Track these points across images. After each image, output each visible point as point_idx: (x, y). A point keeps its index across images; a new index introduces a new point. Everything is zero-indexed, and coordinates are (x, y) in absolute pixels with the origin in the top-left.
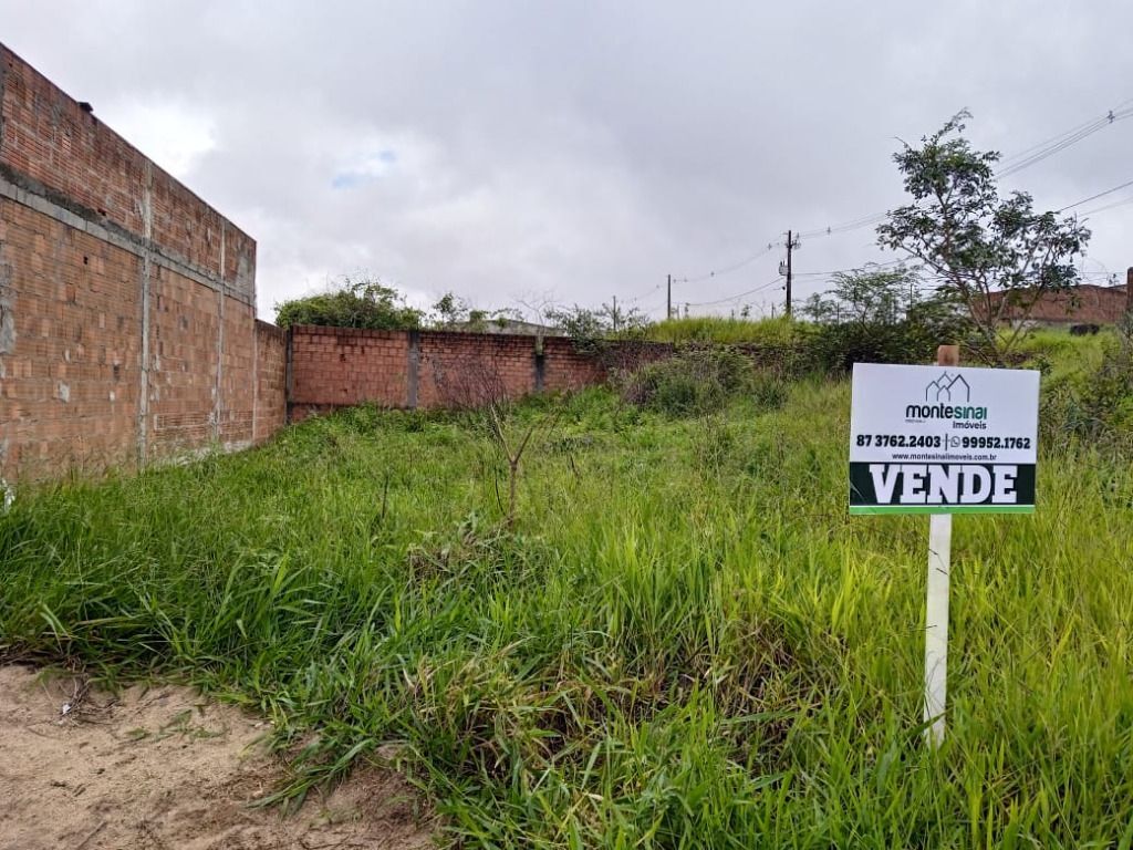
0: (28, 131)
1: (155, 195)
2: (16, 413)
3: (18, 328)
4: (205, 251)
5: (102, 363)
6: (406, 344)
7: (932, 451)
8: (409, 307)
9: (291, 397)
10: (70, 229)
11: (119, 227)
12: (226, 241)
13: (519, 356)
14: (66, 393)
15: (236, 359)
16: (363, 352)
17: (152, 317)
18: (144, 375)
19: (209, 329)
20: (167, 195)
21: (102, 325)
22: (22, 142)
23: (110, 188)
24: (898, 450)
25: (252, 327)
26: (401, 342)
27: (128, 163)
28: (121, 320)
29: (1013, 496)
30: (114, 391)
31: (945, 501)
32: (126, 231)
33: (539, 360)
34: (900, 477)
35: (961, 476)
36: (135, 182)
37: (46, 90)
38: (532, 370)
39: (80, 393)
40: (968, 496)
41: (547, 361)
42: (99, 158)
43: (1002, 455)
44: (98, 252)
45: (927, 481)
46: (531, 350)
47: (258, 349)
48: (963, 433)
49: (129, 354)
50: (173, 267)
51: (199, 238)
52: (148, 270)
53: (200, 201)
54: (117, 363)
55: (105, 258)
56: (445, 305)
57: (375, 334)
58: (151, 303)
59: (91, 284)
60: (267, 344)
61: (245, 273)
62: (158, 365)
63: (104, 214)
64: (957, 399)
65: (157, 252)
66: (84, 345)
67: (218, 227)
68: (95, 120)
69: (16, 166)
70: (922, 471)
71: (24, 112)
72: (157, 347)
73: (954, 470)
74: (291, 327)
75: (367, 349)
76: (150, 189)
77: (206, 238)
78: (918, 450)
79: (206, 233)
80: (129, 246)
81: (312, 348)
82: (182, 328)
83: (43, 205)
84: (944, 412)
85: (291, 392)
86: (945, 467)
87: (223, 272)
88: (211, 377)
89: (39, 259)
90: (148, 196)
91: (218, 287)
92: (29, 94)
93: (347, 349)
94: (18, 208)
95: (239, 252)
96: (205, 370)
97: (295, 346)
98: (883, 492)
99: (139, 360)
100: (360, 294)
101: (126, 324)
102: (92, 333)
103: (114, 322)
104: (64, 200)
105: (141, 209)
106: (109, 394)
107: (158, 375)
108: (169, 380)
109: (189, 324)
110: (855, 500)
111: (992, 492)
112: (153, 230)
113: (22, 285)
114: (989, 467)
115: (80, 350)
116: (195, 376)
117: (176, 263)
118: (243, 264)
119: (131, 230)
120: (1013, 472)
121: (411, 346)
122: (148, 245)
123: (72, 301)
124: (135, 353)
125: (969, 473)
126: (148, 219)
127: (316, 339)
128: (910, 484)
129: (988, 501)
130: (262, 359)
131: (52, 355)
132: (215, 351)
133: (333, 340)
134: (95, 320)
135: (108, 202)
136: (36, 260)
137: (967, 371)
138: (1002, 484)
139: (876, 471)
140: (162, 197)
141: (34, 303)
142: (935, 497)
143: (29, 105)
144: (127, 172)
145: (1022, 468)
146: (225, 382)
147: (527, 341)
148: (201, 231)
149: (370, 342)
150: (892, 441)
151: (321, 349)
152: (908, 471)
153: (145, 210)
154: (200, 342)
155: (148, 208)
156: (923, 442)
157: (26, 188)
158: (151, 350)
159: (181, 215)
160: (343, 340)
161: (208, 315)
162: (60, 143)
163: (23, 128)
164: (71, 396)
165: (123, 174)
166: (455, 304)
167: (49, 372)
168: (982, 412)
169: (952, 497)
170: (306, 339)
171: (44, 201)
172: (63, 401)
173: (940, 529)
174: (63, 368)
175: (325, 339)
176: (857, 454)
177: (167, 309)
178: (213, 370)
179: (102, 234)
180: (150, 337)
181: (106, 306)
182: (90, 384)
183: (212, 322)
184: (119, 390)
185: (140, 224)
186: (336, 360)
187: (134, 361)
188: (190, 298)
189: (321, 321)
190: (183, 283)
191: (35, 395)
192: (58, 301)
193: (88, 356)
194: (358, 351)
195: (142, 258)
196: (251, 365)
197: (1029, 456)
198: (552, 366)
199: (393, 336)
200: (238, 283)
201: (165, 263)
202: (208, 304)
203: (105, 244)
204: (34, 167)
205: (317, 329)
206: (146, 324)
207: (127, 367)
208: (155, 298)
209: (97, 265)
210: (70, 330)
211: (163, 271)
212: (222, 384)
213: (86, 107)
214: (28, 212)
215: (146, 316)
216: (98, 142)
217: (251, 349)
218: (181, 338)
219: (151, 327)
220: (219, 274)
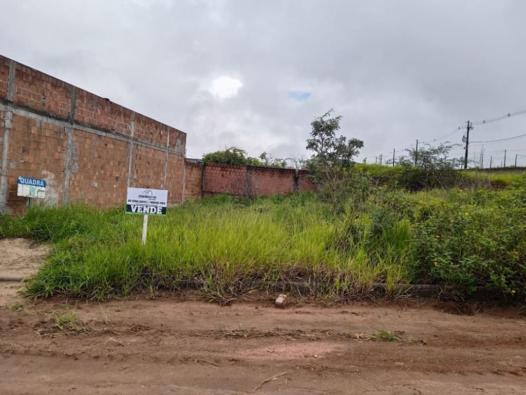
0: (85, 109)
1: (136, 122)
2: (77, 189)
3: (79, 166)
4: (159, 138)
5: (111, 175)
6: (246, 171)
7: (144, 203)
8: (249, 156)
9: (204, 189)
10: (99, 136)
11: (120, 134)
12: (170, 134)
13: (288, 177)
14: (96, 185)
15: (174, 175)
16: (230, 173)
17: (133, 161)
18: (129, 180)
19: (160, 165)
20: (142, 122)
21: (112, 164)
22: (82, 113)
23: (117, 122)
24: (137, 203)
25: (183, 163)
26: (244, 170)
27: (125, 114)
28: (119, 163)
29: (161, 213)
30: (115, 184)
31: (146, 213)
32: (123, 135)
33: (296, 179)
34: (137, 208)
35: (150, 209)
36: (128, 119)
37: (91, 96)
38: (293, 183)
39: (102, 185)
40: (151, 211)
41: (299, 180)
42: (112, 114)
43: (159, 205)
44: (111, 142)
45: (143, 209)
46: (293, 175)
47: (186, 171)
48: (151, 201)
49: (122, 173)
50: (143, 145)
51: (156, 135)
52: (132, 147)
53: (157, 122)
54: (117, 176)
55: (114, 144)
56: (263, 156)
57: (235, 167)
58: (133, 157)
59: (107, 152)
60: (192, 169)
61: (180, 146)
62: (135, 177)
63: (114, 130)
64: (150, 194)
65: (136, 140)
66: (104, 171)
67: (166, 130)
68: (111, 102)
69: (80, 120)
70: (142, 207)
71: (83, 104)
72: (135, 171)
73: (148, 208)
74: (205, 163)
75: (231, 173)
76: (134, 121)
77: (160, 134)
78: (141, 203)
79: (160, 132)
80: (125, 140)
81: (212, 171)
82: (147, 165)
83: (90, 130)
84: (146, 197)
85: (204, 187)
86: (147, 207)
87: (168, 145)
88: (161, 181)
89: (88, 146)
90: (133, 123)
91: (166, 151)
92: (85, 99)
93: (225, 172)
94: (80, 131)
95: (177, 138)
96: (157, 178)
97: (206, 170)
98: (134, 210)
99: (127, 175)
100: (231, 151)
101: (122, 164)
102: (107, 167)
103: (117, 163)
104: (98, 128)
105: (130, 128)
106: (113, 186)
107: (135, 180)
108: (140, 182)
109: (151, 163)
110: (127, 211)
111: (157, 211)
112: (134, 133)
113: (81, 153)
114: (156, 207)
115: (103, 172)
116: (152, 181)
117: (145, 144)
118: (179, 141)
119: (125, 134)
120: (161, 208)
121: (247, 172)
122: (132, 138)
123: (99, 157)
124: (125, 173)
125: (152, 208)
126: (133, 131)
127: (214, 168)
128: (139, 209)
129: (156, 213)
130: (189, 175)
131: (91, 173)
132: (163, 172)
133: (220, 169)
134: (108, 163)
135: (116, 126)
136: (87, 146)
137: (152, 190)
138: (159, 210)
139: (132, 207)
140: (140, 123)
141: (85, 159)
142: (144, 212)
143: (85, 102)
144: (124, 117)
145: (163, 208)
146: (168, 183)
147: (292, 171)
148: (157, 132)
149: (232, 170)
150: (136, 201)
151: (215, 171)
152: (139, 207)
153: (131, 128)
154: (156, 169)
155: (133, 127)
156: (142, 202)
157: (83, 126)
158: (132, 171)
159: (149, 127)
160: (223, 169)
161: (160, 161)
162: (97, 111)
163: (82, 109)
164: (98, 185)
165: (122, 117)
166: (267, 156)
167: (90, 178)
168: (155, 197)
169: (148, 212)
170: (210, 168)
171: (90, 129)
172: (95, 187)
173: (146, 217)
174: (95, 177)
175: (217, 168)
176: (128, 203)
177: (140, 159)
178: (162, 179)
179: (113, 137)
180: (132, 167)
181: (113, 158)
182: (106, 182)
183: (162, 162)
184: (117, 184)
185: (130, 132)
186: (220, 176)
187: (125, 176)
188: (151, 155)
189: (217, 162)
190: (148, 149)
191: (84, 185)
192: (94, 158)
193: (105, 174)
194: (228, 173)
195: (130, 143)
196: (182, 177)
197: (165, 206)
198: (301, 182)
199: (241, 168)
200: (176, 148)
201: (140, 144)
202: (160, 156)
203: (114, 140)
204: (86, 120)
205: (214, 164)
206: (130, 164)
207: (121, 177)
208: (135, 155)
209: (110, 146)
210: (99, 166)
211: (139, 146)
212: (166, 183)
213: (107, 100)
214: (84, 132)
215: (131, 161)
216: (112, 109)
217: (183, 172)
218: (147, 168)
219: (132, 165)
220: (166, 146)
